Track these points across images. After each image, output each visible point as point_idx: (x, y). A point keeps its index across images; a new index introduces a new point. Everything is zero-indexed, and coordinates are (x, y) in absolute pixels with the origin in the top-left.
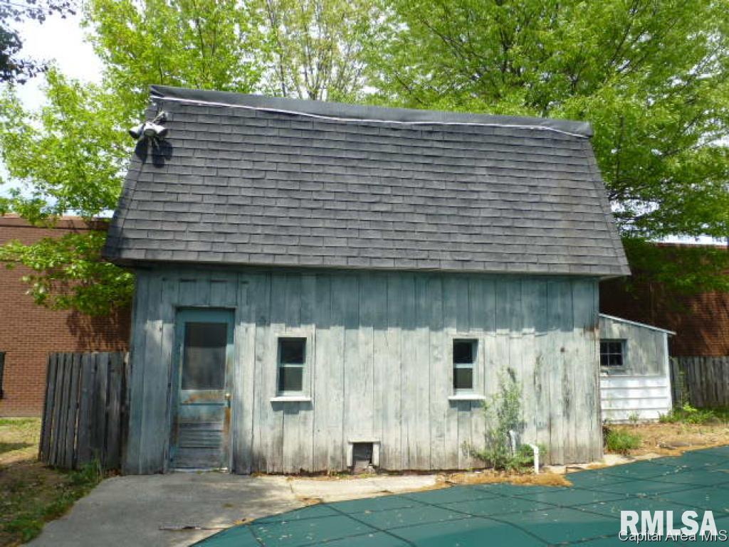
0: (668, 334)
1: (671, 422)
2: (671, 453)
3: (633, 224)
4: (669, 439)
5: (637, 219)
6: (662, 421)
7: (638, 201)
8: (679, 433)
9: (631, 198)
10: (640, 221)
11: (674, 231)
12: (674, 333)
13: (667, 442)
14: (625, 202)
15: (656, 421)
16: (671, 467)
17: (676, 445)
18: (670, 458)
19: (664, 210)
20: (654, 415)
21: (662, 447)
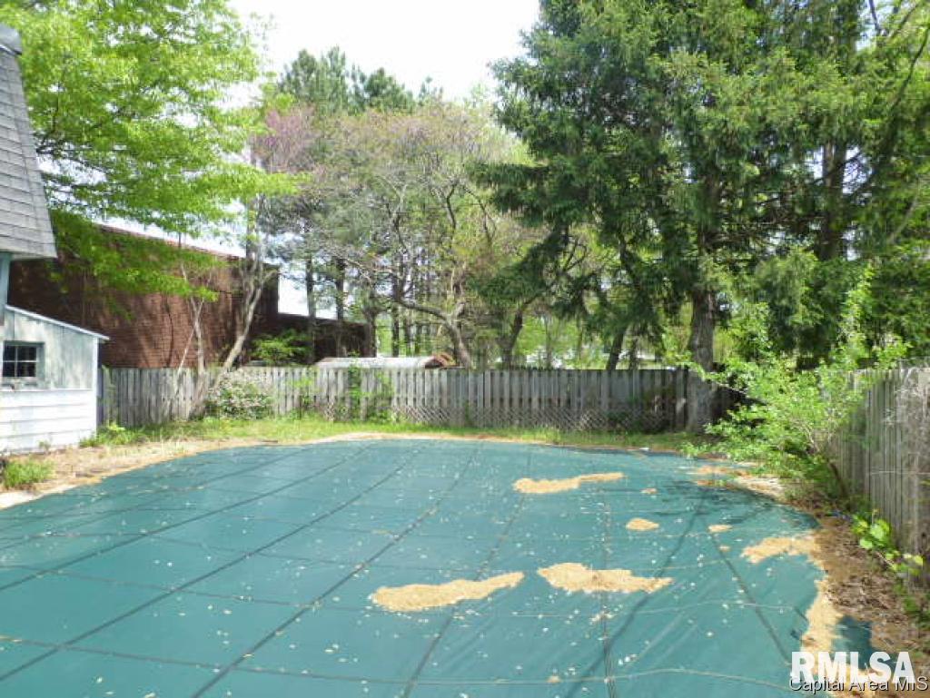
0: (100, 339)
1: (93, 444)
2: (89, 481)
3: (69, 193)
4: (88, 465)
5: (74, 187)
6: (83, 445)
7: (79, 164)
8: (101, 457)
9: (71, 159)
10: (81, 191)
11: (122, 214)
12: (107, 338)
13: (86, 468)
14: (60, 160)
15: (75, 447)
16: (87, 498)
17: (95, 471)
18: (88, 487)
19: (111, 185)
20: (72, 440)
21: (78, 475)
